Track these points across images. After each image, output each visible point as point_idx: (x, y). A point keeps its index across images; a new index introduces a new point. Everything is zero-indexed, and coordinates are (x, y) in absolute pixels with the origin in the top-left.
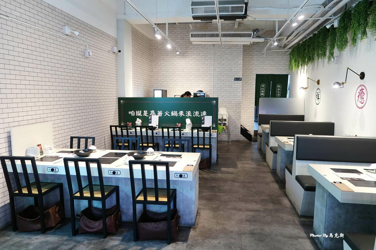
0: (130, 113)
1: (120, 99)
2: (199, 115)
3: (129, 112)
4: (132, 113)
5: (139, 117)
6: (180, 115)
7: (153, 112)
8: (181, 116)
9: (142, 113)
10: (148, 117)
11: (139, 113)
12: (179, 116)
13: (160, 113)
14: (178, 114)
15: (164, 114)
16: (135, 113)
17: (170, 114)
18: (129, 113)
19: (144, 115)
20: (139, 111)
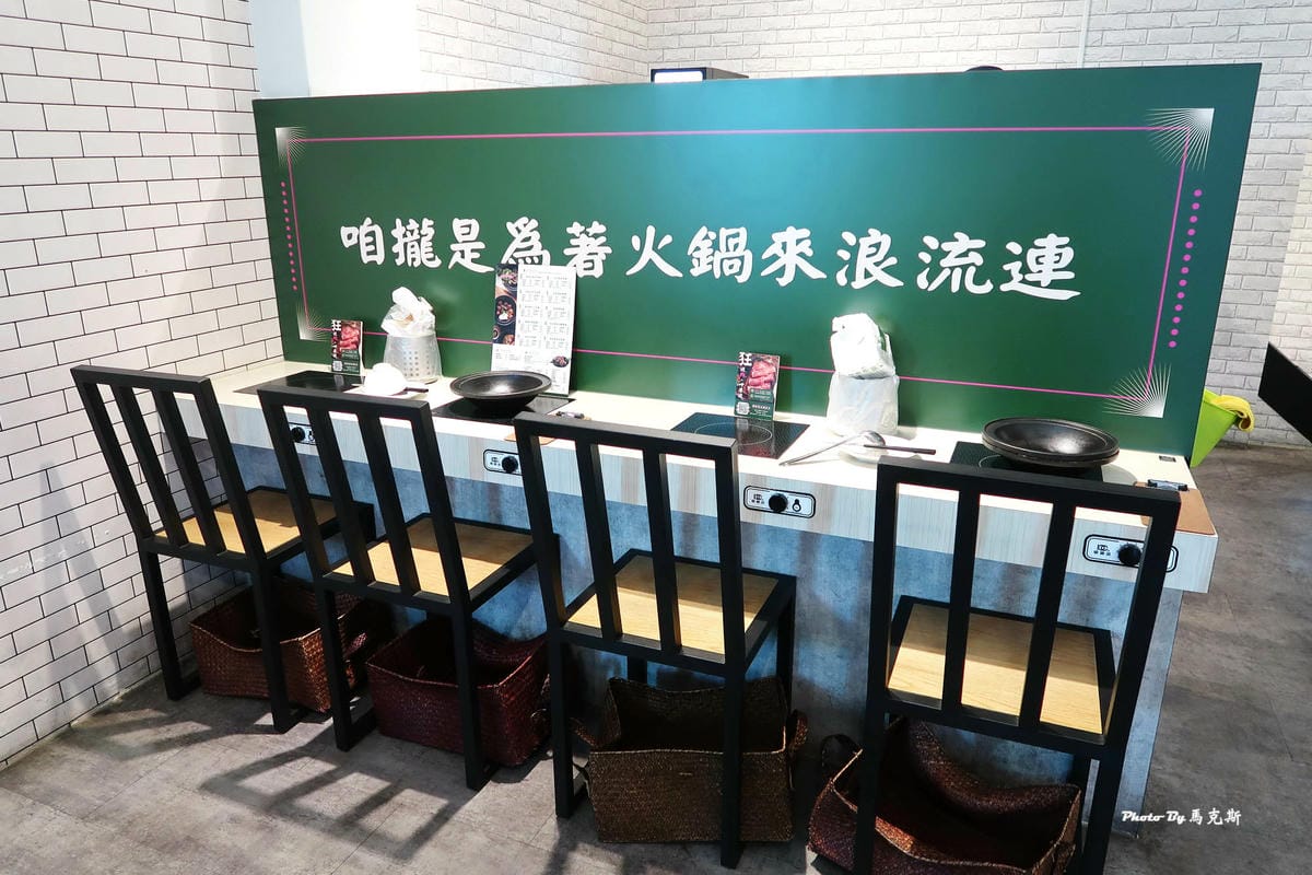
0: (349, 235)
1: (268, 114)
2: (978, 281)
3: (344, 231)
4: (361, 237)
5: (417, 279)
6: (781, 272)
7: (523, 230)
8: (783, 282)
9: (443, 243)
10: (490, 278)
11: (414, 243)
12: (762, 285)
13: (589, 249)
14: (759, 264)
15: (621, 256)
16: (390, 241)
17: (678, 255)
18: (347, 243)
19: (456, 258)
20: (413, 224)
